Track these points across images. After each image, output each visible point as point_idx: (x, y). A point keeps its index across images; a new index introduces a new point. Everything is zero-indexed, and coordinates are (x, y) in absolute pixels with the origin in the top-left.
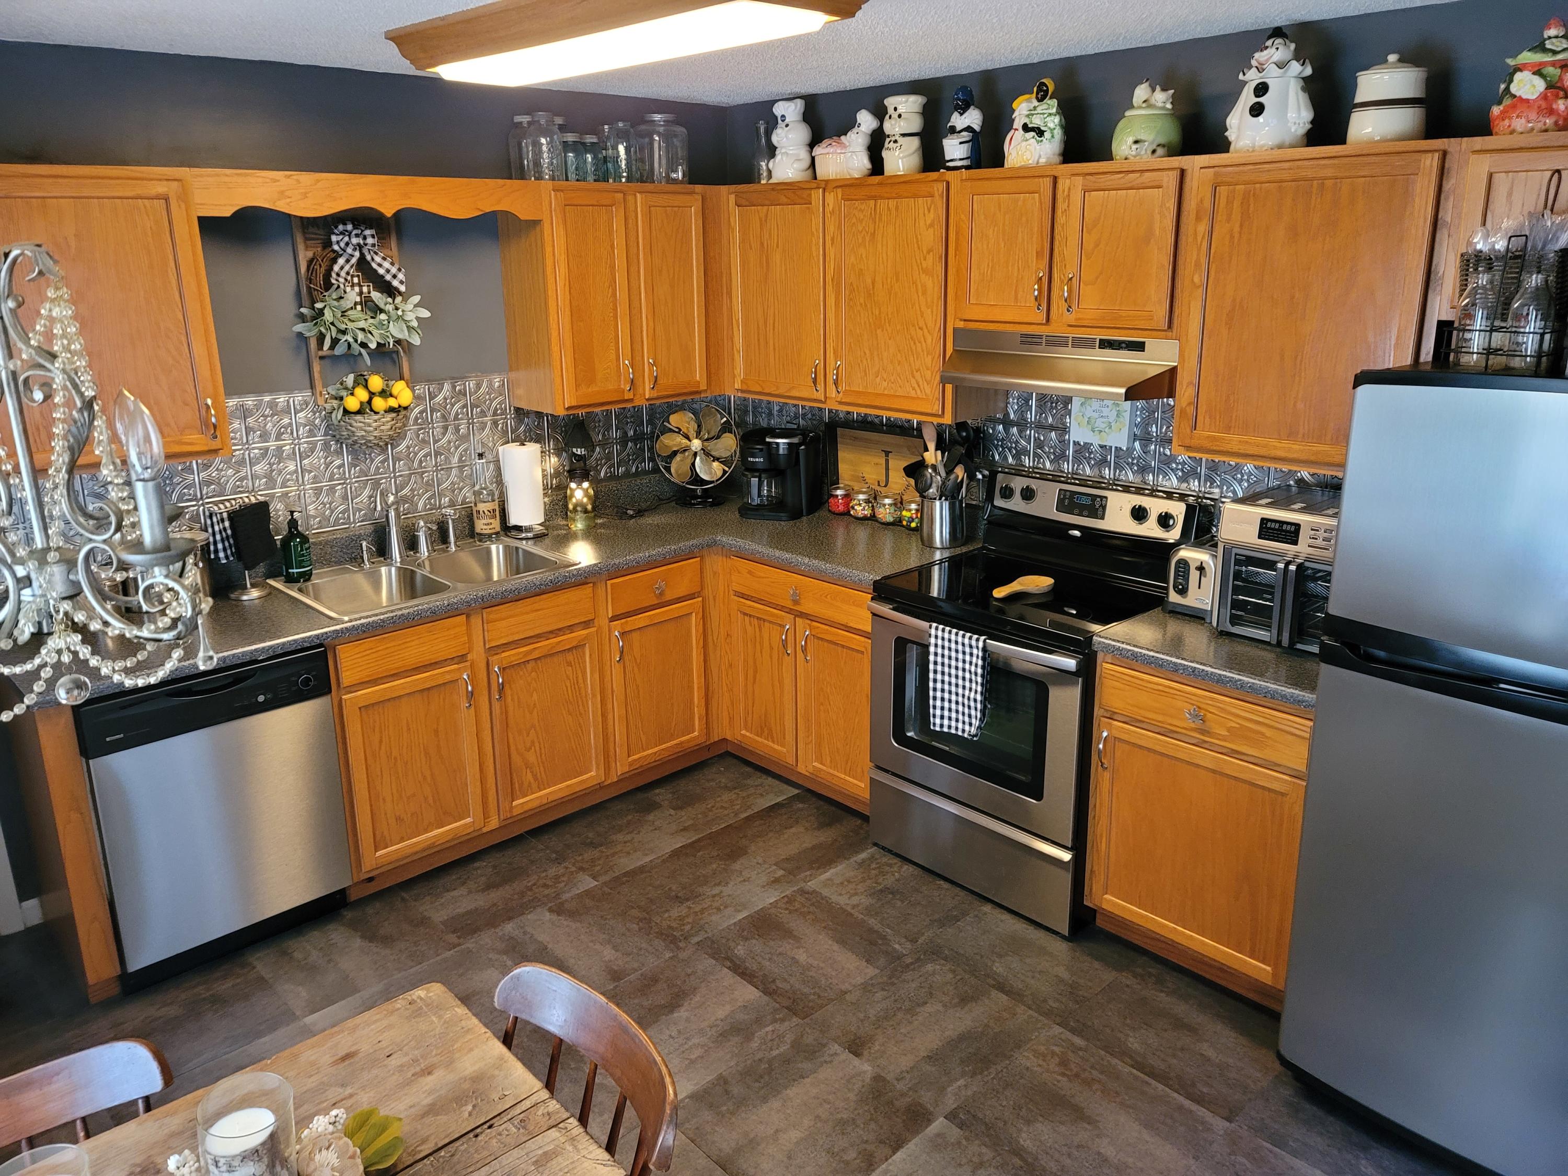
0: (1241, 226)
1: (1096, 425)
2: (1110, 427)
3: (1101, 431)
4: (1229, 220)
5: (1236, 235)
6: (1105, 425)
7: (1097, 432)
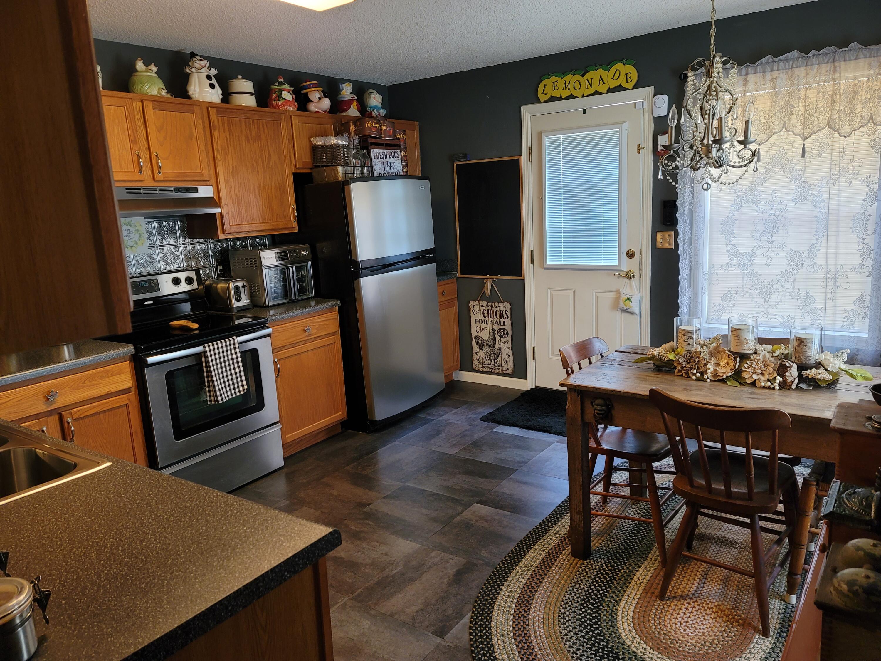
0: (229, 135)
1: (128, 244)
2: (137, 244)
3: (132, 247)
4: (224, 132)
5: (228, 138)
6: (133, 243)
7: (129, 248)
